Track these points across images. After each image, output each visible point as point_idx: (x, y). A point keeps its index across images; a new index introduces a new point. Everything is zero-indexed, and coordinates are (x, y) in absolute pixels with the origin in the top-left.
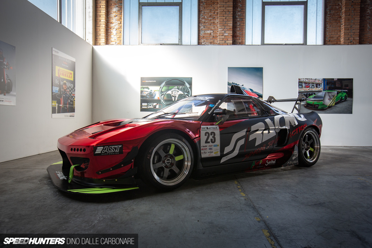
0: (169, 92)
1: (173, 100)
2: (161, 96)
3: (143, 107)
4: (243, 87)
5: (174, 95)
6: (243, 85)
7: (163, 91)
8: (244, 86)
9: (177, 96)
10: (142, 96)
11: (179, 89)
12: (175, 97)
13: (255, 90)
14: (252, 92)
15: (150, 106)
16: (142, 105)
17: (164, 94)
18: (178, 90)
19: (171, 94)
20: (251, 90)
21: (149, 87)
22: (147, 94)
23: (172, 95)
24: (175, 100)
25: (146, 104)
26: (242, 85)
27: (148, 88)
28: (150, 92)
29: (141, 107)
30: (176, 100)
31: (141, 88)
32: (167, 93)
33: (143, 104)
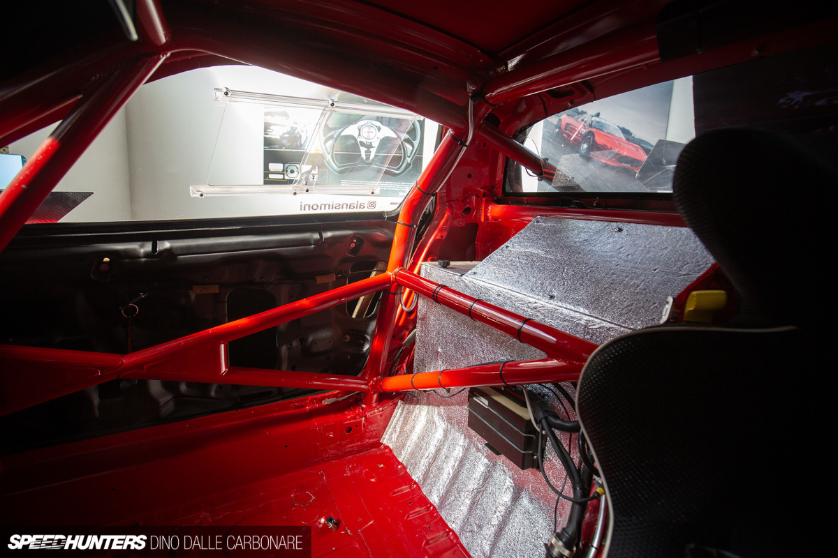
0: (352, 130)
1: (363, 156)
2: (326, 142)
3: (271, 176)
4: (597, 119)
5: (364, 141)
6: (598, 115)
7: (330, 126)
8: (602, 119)
9: (376, 144)
10: (268, 142)
11: (382, 123)
12: (369, 146)
13: (637, 133)
14: (628, 139)
15: (292, 172)
16: (268, 170)
17: (335, 136)
18: (378, 124)
19: (356, 136)
20: (625, 131)
21: (288, 110)
22: (284, 134)
23: (359, 140)
24: (368, 157)
25: (279, 167)
26: (594, 113)
27: (285, 115)
28: (292, 128)
29: (266, 175)
30: (372, 156)
31: (266, 114)
32: (342, 134)
33: (272, 167)
